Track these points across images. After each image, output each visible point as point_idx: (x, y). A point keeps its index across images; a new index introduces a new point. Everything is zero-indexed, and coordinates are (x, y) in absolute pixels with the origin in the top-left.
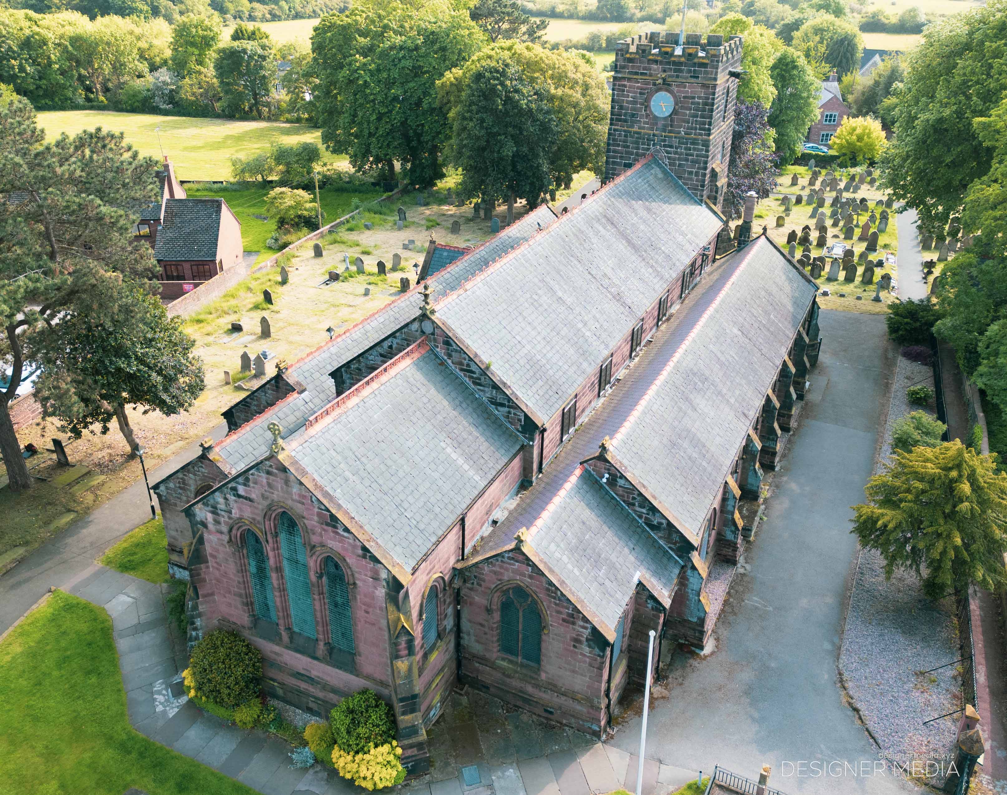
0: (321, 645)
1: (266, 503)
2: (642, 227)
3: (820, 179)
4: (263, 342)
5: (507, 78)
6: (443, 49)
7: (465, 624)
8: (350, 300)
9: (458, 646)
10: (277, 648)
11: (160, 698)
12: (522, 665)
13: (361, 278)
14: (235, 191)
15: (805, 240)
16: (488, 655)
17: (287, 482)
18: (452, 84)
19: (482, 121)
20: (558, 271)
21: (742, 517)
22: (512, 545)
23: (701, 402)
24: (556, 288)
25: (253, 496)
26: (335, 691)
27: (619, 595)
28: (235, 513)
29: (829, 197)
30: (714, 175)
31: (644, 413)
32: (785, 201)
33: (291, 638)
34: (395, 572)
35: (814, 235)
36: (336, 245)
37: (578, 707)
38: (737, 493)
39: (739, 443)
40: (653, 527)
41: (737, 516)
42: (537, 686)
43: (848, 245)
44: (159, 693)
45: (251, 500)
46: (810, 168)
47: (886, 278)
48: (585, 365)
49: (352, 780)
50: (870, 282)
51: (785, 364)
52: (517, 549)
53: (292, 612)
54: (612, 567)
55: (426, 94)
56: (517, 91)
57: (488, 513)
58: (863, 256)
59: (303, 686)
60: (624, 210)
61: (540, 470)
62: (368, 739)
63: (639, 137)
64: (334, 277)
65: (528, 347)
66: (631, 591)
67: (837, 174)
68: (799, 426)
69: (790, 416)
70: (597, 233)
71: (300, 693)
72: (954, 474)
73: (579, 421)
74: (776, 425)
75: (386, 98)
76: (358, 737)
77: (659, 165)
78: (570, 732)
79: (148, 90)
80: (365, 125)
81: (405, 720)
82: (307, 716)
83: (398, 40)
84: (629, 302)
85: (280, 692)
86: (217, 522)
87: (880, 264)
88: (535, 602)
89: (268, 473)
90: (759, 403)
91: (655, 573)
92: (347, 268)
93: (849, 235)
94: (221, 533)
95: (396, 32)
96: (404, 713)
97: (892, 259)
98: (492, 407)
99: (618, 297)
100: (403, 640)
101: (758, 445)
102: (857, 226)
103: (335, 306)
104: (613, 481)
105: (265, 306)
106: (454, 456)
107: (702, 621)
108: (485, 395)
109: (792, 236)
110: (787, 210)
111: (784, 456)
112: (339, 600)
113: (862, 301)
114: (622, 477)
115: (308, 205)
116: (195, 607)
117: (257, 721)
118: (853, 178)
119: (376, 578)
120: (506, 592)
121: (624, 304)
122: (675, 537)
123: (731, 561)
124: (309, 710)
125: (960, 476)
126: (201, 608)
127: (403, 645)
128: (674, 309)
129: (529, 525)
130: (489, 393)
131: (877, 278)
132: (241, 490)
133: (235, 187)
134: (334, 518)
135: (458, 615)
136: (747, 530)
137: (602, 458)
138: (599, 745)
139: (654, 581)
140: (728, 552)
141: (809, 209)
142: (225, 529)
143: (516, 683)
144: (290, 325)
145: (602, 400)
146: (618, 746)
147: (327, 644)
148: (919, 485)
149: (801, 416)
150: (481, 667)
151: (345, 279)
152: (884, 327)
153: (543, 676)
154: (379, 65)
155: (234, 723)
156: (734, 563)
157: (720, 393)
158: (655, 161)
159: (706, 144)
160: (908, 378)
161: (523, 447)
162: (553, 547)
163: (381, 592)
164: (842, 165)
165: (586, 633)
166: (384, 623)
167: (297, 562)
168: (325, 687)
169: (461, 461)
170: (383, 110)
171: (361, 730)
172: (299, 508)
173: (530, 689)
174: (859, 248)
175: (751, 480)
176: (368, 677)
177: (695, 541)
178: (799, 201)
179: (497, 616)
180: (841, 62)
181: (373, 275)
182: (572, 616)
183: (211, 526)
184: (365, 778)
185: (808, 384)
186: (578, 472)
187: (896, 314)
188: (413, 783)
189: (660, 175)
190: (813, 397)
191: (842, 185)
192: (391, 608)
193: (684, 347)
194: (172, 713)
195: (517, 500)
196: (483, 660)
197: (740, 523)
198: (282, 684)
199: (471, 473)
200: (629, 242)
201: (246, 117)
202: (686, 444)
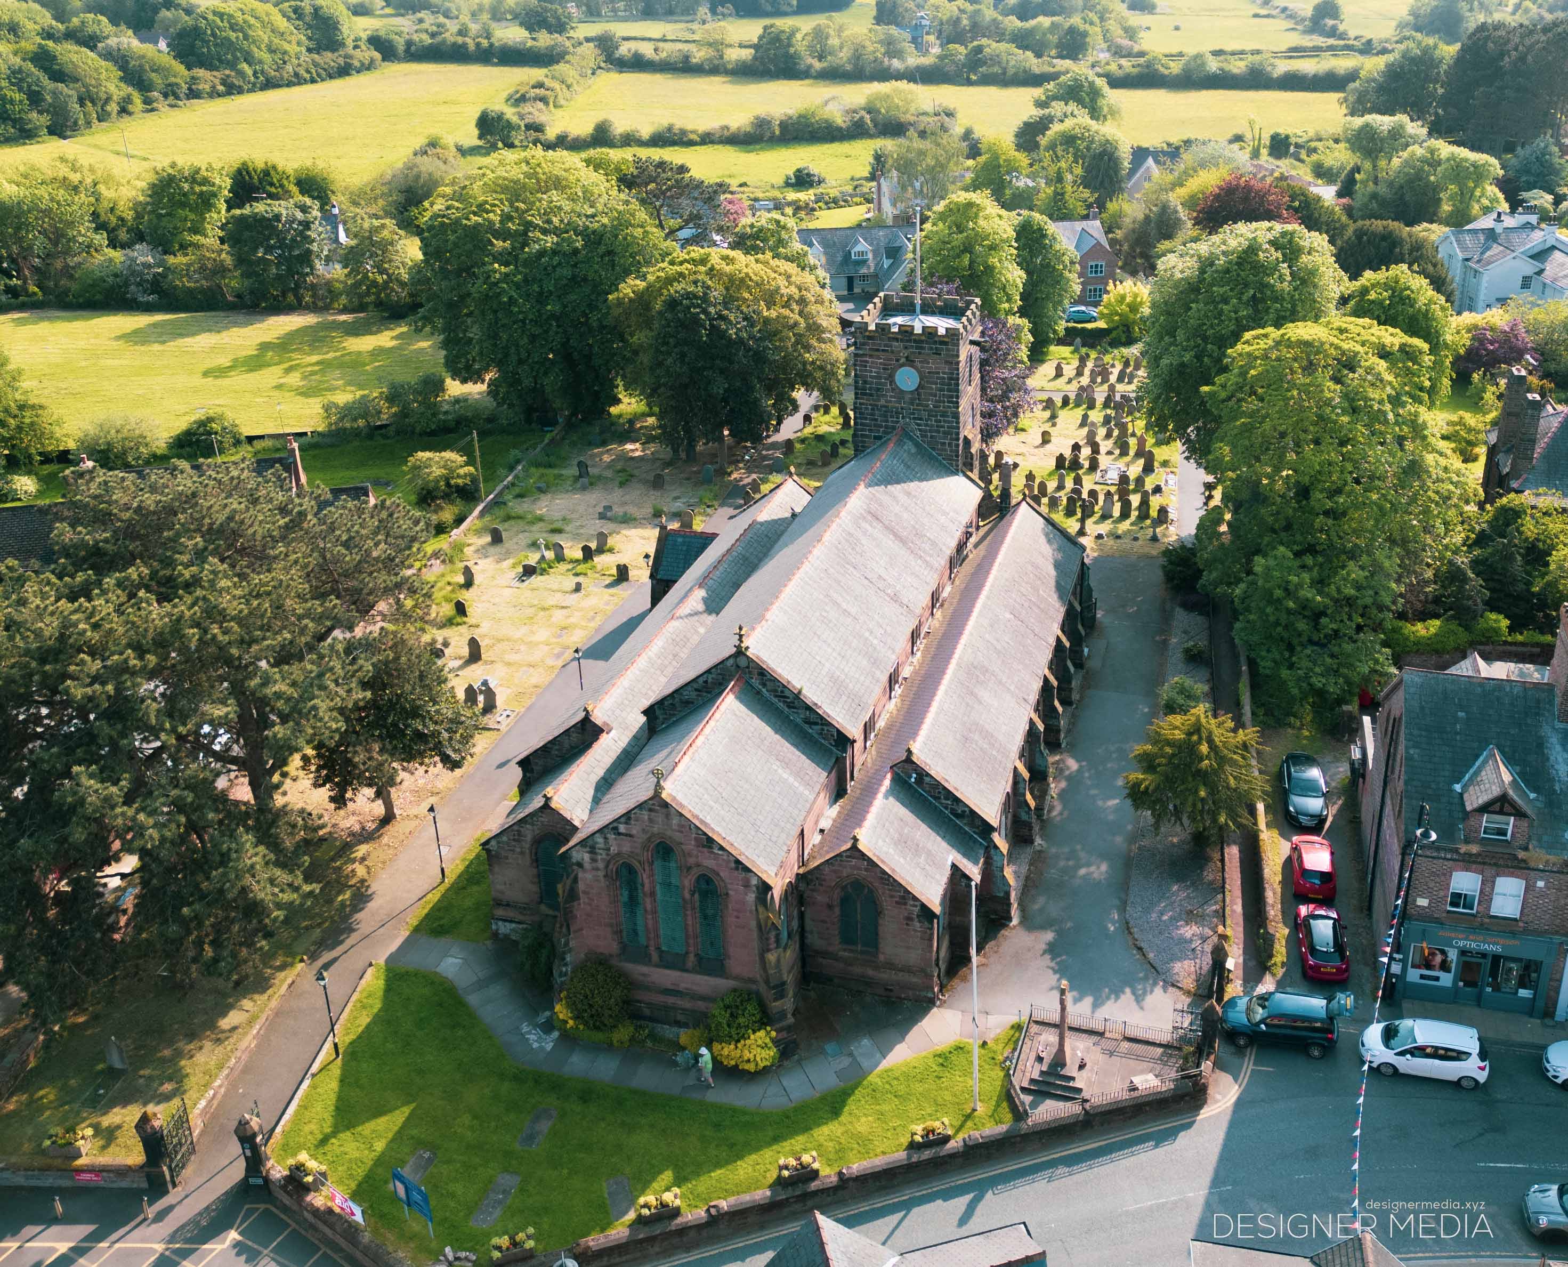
0: (692, 957)
1: (645, 837)
2: (905, 515)
3: (1090, 364)
4: (474, 667)
5: (710, 304)
6: (610, 253)
7: (809, 924)
8: (558, 599)
9: (803, 946)
10: (644, 969)
11: (532, 1037)
12: (862, 952)
13: (563, 567)
14: (332, 446)
15: (1075, 465)
16: (831, 949)
17: (668, 816)
18: (631, 300)
19: (683, 355)
20: (839, 582)
21: (1034, 797)
22: (849, 845)
23: (984, 695)
24: (840, 600)
25: (634, 832)
26: (703, 998)
27: (938, 877)
28: (614, 849)
29: (1100, 395)
30: (967, 442)
31: (938, 714)
32: (1049, 404)
33: (661, 957)
34: (764, 877)
35: (1086, 452)
36: (512, 522)
37: (915, 980)
38: (1026, 775)
39: (1024, 727)
40: (958, 816)
41: (1029, 797)
42: (877, 968)
43: (1121, 464)
44: (530, 1033)
45: (631, 836)
46: (1076, 351)
47: (1163, 511)
48: (878, 673)
49: (737, 1066)
50: (1147, 516)
51: (1058, 640)
52: (854, 847)
53: (661, 932)
54: (929, 853)
55: (592, 307)
56: (721, 317)
57: (817, 822)
58: (1140, 481)
59: (671, 1000)
60: (885, 499)
61: (852, 778)
62: (747, 1027)
63: (887, 412)
64: (529, 571)
65: (827, 665)
66: (947, 872)
67: (1107, 358)
68: (1082, 698)
69: (1071, 690)
70: (865, 533)
71: (667, 1008)
72: (1195, 738)
73: (877, 726)
74: (1057, 703)
75: (540, 315)
76: (739, 1025)
77: (911, 439)
78: (909, 1004)
79: (116, 275)
80: (513, 350)
81: (776, 1006)
82: (675, 1029)
83: (550, 241)
84: (905, 601)
85: (647, 1012)
86: (594, 860)
87: (1158, 490)
88: (871, 891)
89: (651, 810)
90: (1037, 685)
91: (965, 855)
92: (543, 557)
93: (1124, 449)
94: (597, 869)
95: (545, 232)
96: (776, 1000)
97: (1172, 479)
98: (806, 727)
99: (895, 598)
100: (772, 935)
101: (1041, 727)
102: (1133, 435)
103: (544, 609)
104: (920, 780)
105: (459, 620)
106: (785, 776)
107: (1008, 894)
108: (798, 718)
109: (1060, 460)
110: (1053, 417)
111: (1069, 731)
112: (710, 912)
113: (1140, 542)
114: (928, 775)
115: (462, 471)
116: (567, 944)
117: (632, 1039)
118: (1127, 364)
119: (747, 885)
120: (844, 888)
121: (901, 604)
122: (978, 822)
123: (1029, 841)
124: (678, 1024)
125: (1200, 738)
126: (572, 944)
127: (773, 939)
128: (945, 594)
129: (859, 824)
130: (803, 714)
131: (1154, 513)
132: (622, 828)
133: (328, 440)
134: (710, 840)
135: (802, 916)
136: (1039, 809)
137: (909, 760)
138: (935, 1010)
139: (965, 861)
140: (1025, 832)
141: (1080, 412)
142: (601, 865)
143: (857, 970)
144: (499, 640)
145: (893, 701)
146: (950, 1007)
147: (697, 955)
148: (1168, 750)
149: (1083, 688)
150: (824, 962)
151: (543, 572)
152: (1157, 576)
153: (882, 958)
154: (525, 276)
155: (611, 1045)
156: (1031, 841)
157: (1000, 682)
158: (906, 434)
159: (956, 416)
160: (1185, 632)
161: (837, 759)
162: (880, 843)
163: (751, 897)
164: (1115, 344)
165: (917, 909)
166: (753, 924)
167: (670, 884)
168: (694, 996)
169: (791, 780)
170: (537, 331)
171: (741, 1020)
172: (678, 836)
173: (870, 972)
174: (1135, 470)
175: (1039, 761)
176: (736, 978)
177: (994, 823)
178: (1066, 401)
179: (837, 911)
180: (1102, 182)
181: (577, 561)
182: (903, 898)
183: (587, 865)
184: (749, 1061)
185: (1086, 650)
186: (889, 776)
187: (1171, 563)
188: (786, 1063)
189: (913, 450)
190: (1094, 664)
191: (1115, 372)
192: (761, 909)
193: (964, 640)
194: (549, 1046)
195: (836, 808)
196: (825, 954)
197: (1032, 803)
198: (650, 1005)
199: (801, 788)
200: (896, 535)
201: (279, 308)
202: (976, 737)
